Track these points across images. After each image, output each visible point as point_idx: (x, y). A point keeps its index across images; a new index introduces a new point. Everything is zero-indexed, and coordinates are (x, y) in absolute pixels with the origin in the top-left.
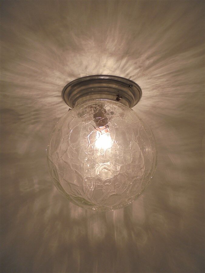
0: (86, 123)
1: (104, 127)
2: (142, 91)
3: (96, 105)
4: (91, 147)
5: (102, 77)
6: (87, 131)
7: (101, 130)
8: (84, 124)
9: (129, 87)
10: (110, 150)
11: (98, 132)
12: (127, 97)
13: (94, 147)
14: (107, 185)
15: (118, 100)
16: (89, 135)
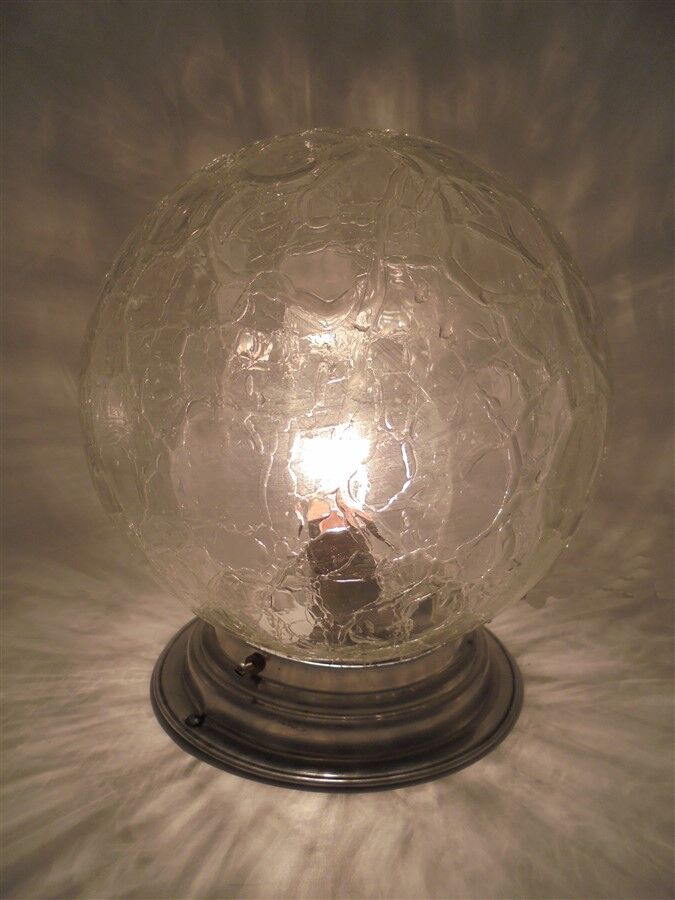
0: (420, 555)
1: (323, 530)
2: (146, 692)
3: (364, 646)
4: (397, 425)
5: (328, 777)
6: (414, 514)
7: (341, 514)
8: (431, 552)
9: (202, 718)
10: (294, 404)
11: (357, 504)
12: (217, 670)
13: (382, 421)
14: (316, 221)
15: (259, 660)
16: (403, 491)
